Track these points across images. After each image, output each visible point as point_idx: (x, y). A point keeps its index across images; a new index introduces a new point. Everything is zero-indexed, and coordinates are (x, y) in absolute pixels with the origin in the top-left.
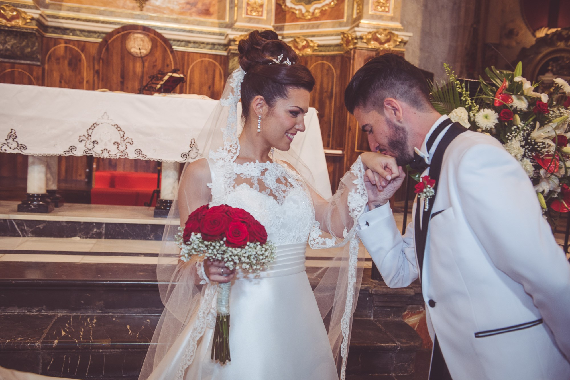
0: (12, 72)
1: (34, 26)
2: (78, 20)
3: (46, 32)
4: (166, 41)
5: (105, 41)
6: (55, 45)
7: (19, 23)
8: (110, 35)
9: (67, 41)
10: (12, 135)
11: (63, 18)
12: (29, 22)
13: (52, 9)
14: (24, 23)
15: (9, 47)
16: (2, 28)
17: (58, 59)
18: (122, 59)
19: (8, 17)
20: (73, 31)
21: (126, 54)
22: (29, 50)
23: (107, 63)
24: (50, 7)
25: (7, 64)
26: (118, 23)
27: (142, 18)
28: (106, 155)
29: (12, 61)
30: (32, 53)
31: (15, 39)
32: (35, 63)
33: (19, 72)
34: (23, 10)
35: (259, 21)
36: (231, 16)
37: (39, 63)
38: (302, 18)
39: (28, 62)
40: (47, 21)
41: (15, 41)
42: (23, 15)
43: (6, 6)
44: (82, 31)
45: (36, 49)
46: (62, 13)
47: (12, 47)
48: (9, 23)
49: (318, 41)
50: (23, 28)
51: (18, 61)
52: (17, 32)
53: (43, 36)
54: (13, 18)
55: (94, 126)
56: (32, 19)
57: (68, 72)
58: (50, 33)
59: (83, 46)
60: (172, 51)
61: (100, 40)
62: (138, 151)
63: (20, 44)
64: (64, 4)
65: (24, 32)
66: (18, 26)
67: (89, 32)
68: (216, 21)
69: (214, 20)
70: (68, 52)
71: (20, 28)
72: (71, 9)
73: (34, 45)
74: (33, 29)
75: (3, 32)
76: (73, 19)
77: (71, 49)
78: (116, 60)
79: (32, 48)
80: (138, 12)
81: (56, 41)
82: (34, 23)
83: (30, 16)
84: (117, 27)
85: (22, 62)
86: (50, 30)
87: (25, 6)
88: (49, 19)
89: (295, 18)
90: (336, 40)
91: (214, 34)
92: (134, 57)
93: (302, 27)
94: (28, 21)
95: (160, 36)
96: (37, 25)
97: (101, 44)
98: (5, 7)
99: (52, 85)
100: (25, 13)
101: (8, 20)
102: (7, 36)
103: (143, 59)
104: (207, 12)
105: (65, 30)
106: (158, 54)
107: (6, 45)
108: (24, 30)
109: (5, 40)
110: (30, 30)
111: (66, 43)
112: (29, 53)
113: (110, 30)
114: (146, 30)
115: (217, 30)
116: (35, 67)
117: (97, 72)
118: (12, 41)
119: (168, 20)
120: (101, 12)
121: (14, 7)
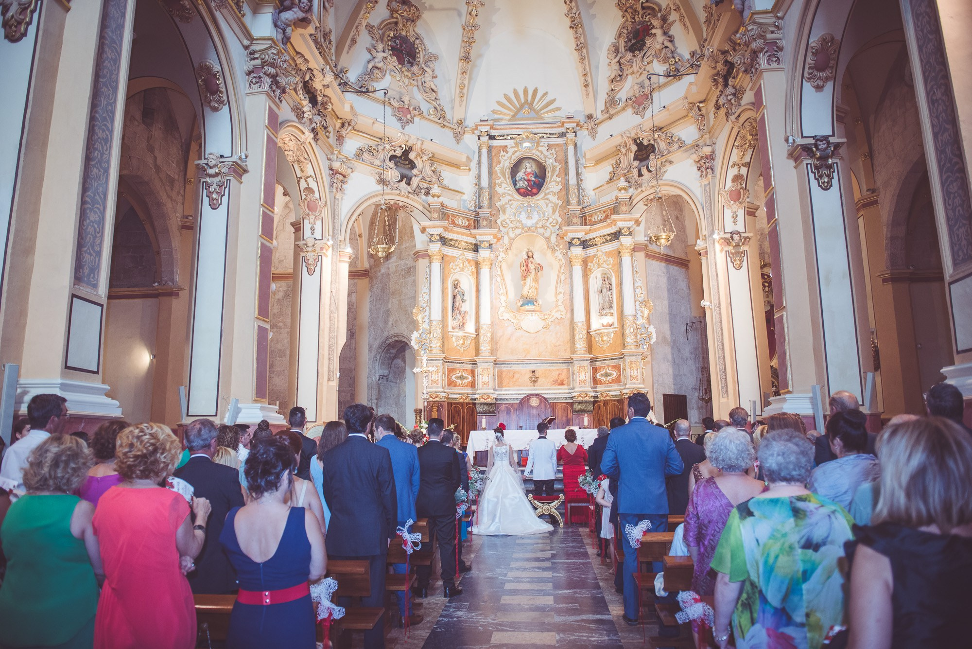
1: (494, 400)
2: (508, 394)
3: (497, 401)
4: (546, 399)
5: (521, 402)
6: (501, 406)
7: (489, 400)
8: (522, 399)
9: (506, 404)
11: (504, 395)
13: (499, 391)
14: (491, 400)
15: (484, 410)
18: (528, 409)
20: (507, 399)
21: (529, 407)
22: (492, 410)
23: (522, 411)
26: (525, 394)
27: (535, 390)
33: (488, 419)
34: (490, 395)
35: (585, 387)
36: (573, 384)
37: (495, 415)
38: (605, 383)
39: (491, 414)
41: (487, 407)
42: (490, 397)
44: (510, 399)
45: (494, 409)
46: (503, 393)
49: (611, 393)
51: (487, 415)
52: (488, 404)
53: (496, 403)
54: (487, 399)
56: (493, 398)
57: (506, 417)
59: (512, 405)
60: (549, 403)
61: (518, 402)
63: (489, 408)
64: (504, 388)
67: (514, 399)
68: (567, 388)
69: (565, 387)
71: (489, 402)
72: (506, 390)
73: (494, 407)
77: (507, 407)
78: (525, 409)
80: (533, 388)
81: (501, 404)
84: (525, 396)
85: (489, 415)
86: (499, 401)
87: (490, 393)
88: (498, 397)
89: (601, 383)
90: (618, 393)
91: (566, 393)
92: (533, 408)
93: (605, 387)
95: (543, 397)
98: (483, 395)
102: (484, 405)
103: (536, 408)
104: (562, 384)
105: (504, 399)
106: (543, 405)
108: (491, 403)
110: (493, 402)
113: (522, 397)
114: (537, 395)
115: (567, 391)
117: (518, 416)
118: (485, 408)
119: (546, 390)
120: (518, 390)
121: (487, 394)
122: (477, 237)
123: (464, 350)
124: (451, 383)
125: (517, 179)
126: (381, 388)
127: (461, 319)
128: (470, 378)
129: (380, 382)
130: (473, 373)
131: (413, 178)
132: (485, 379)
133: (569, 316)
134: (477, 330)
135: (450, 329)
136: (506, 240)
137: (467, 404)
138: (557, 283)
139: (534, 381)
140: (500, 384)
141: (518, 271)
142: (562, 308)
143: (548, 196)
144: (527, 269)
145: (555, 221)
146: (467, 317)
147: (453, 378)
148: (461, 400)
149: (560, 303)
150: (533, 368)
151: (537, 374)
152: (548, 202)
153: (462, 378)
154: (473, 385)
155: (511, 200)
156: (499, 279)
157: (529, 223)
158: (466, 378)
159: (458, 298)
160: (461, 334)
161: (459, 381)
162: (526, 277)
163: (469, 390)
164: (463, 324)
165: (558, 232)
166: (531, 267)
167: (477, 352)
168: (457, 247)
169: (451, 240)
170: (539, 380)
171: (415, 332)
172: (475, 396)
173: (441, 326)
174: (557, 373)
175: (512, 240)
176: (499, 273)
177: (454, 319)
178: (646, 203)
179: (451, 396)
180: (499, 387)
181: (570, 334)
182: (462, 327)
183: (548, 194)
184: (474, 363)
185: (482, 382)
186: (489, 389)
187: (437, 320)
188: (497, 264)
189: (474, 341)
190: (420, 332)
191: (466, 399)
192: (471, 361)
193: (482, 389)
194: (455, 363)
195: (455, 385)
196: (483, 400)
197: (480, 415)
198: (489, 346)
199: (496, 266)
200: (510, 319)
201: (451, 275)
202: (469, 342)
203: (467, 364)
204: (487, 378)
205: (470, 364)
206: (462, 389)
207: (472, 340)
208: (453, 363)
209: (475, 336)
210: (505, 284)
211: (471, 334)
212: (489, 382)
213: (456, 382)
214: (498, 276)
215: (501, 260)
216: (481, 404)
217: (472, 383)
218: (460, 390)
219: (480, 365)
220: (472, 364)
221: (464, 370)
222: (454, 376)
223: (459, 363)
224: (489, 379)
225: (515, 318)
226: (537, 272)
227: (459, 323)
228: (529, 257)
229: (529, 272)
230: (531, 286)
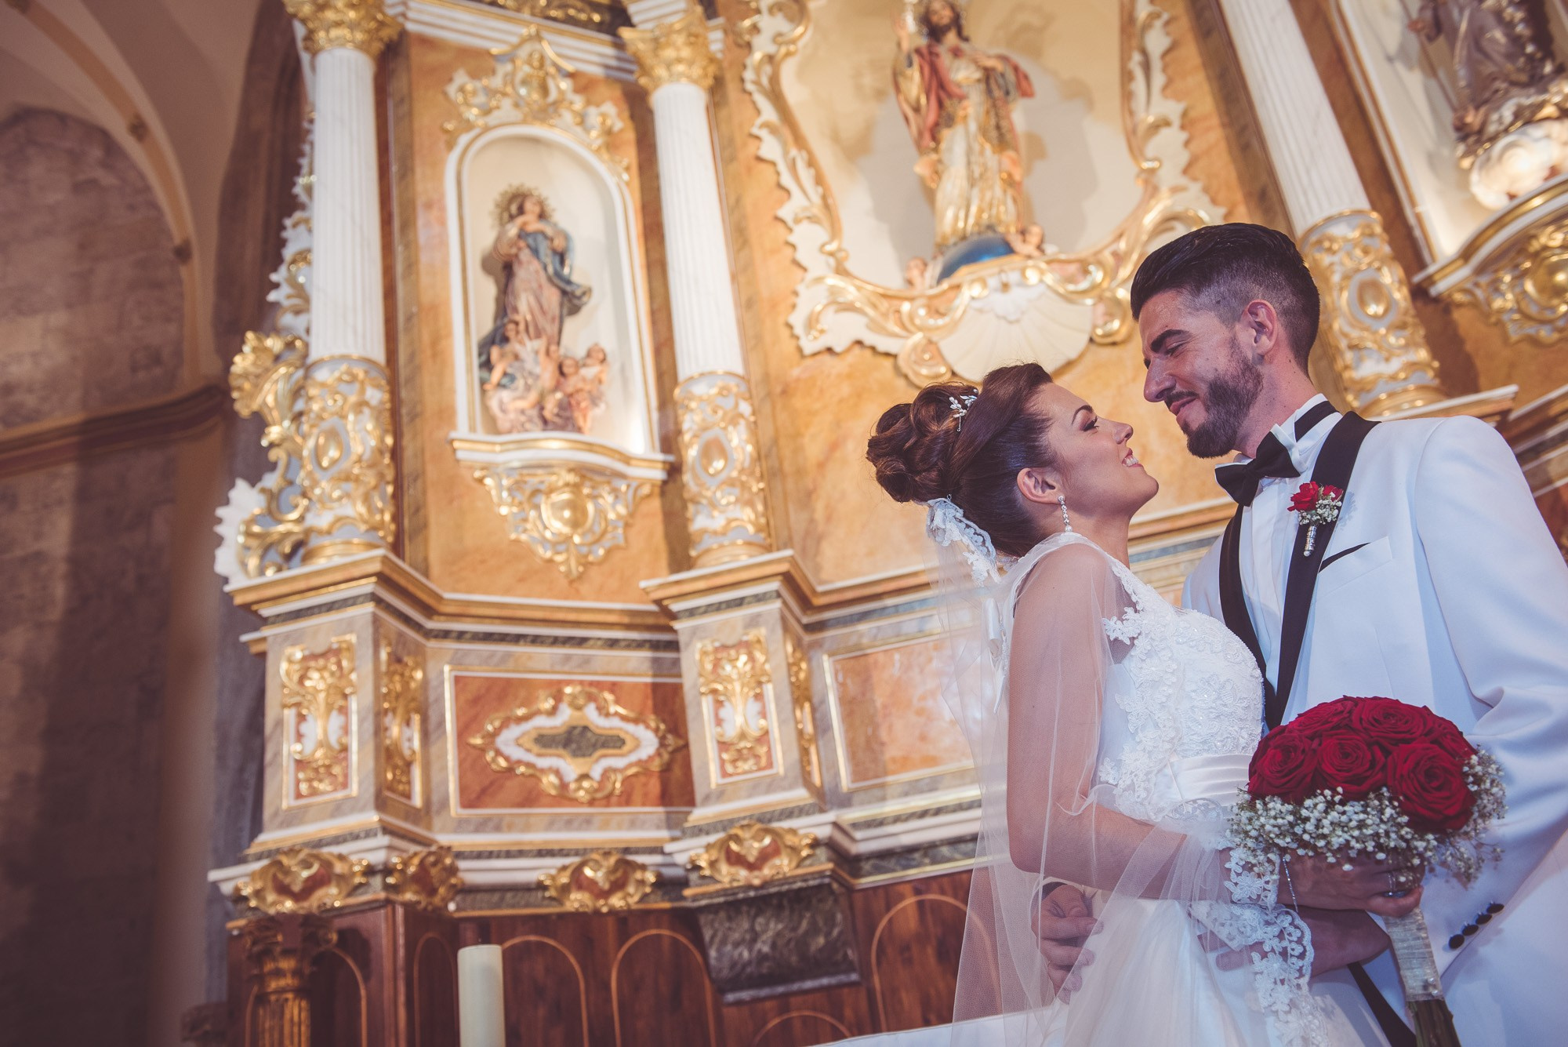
0: (786, 1025)
1: (823, 863)
2: (938, 812)
3: (857, 874)
6: (888, 909)
7: (784, 865)
9: (921, 886)
11: (897, 819)
12: (809, 856)
13: (862, 803)
14: (794, 864)
15: (766, 949)
16: (741, 896)
17: (905, 948)
19: (751, 859)
22: (821, 941)
24: (856, 799)
25: (768, 1004)
29: (780, 989)
30: (831, 947)
31: (779, 920)
32: (843, 978)
33: (804, 1019)
34: (786, 824)
37: (854, 977)
39: (825, 981)
40: (853, 840)
41: (780, 926)
42: (790, 840)
43: (742, 827)
45: (840, 933)
46: (892, 807)
47: (774, 946)
48: (756, 873)
50: (794, 879)
51: (796, 986)
52: (779, 894)
53: (850, 890)
54: (765, 856)
56: (815, 844)
58: (870, 874)
63: (794, 929)
64: (890, 779)
65: (800, 889)
66: (780, 876)
70: (929, 918)
71: (786, 880)
73: (830, 921)
74: (821, 874)
75: (745, 908)
76: (923, 814)
77: (937, 906)
79: (828, 934)
81: (889, 894)
82: (822, 853)
83: (806, 836)
85: (809, 984)
86: (867, 866)
87: (789, 813)
88: (858, 835)
94: (804, 853)
96: (830, 860)
98: (740, 832)
100: (793, 831)
101: (751, 867)
102: (756, 915)
105: (906, 855)
107: (758, 946)
108: (799, 885)
109: (752, 929)
110: (814, 879)
111: (917, 892)
112: (821, 950)
116: (846, 991)
118: (771, 928)
121: (764, 820)
123: (586, 563)
124: (490, 783)
127: (554, 383)
128: (645, 742)
130: (662, 703)
132: (740, 716)
134: (669, 441)
135: (463, 428)
137: (625, 920)
138: (1127, 77)
140: (866, 753)
144: (939, 87)
146: (607, 382)
147: (508, 744)
148: (577, 901)
149: (1169, 175)
153: (576, 741)
154: (671, 785)
156: (770, 148)
158: (613, 742)
159: (529, 272)
160: (550, 451)
161: (563, 769)
162: (935, 132)
163: (641, 824)
164: (569, 404)
166: (962, 74)
167: (680, 562)
171: (241, 490)
172: (684, 854)
173: (379, 398)
176: (769, 113)
179: (473, 873)
180: (859, 770)
184: (671, 637)
185: (723, 745)
186: (772, 785)
187: (345, 358)
188: (749, 75)
189: (656, 504)
190: (271, 481)
191: (618, 885)
192: (634, 621)
193: (721, 795)
194: (517, 639)
195: (531, 797)
196: (729, 876)
197: (745, 995)
198: (750, 503)
199: (749, 87)
200: (870, 339)
201: (464, 139)
202: (614, 509)
203: (613, 644)
204: (754, 707)
205: (639, 645)
206: (587, 822)
207: (639, 501)
208: (503, 638)
209: (659, 475)
210: (811, 163)
211: (627, 459)
212: (764, 737)
213: (535, 773)
214: (764, 133)
215: (771, 49)
216: (735, 905)
217: (666, 769)
218: (569, 823)
219: (694, 632)
220: (655, 646)
221: (592, 692)
222: (513, 732)
223: (556, 641)
224: (763, 714)
225: (907, 326)
226: (998, 93)
227: (533, 396)
228: (935, 32)
229: (950, 95)
230: (977, 171)
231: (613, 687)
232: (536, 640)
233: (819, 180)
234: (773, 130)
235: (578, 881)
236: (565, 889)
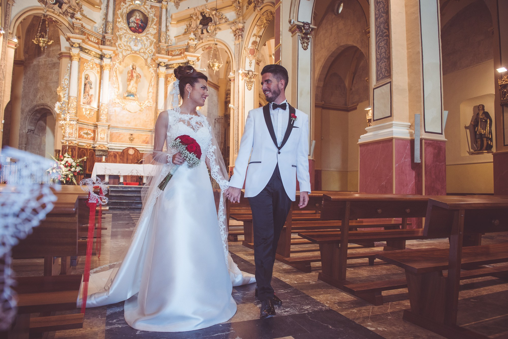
0: (101, 160)
2: (116, 146)
4: (138, 150)
5: (123, 151)
7: (104, 148)
8: (124, 150)
9: (114, 152)
10: (119, 172)
11: (113, 146)
13: (110, 144)
17: (111, 156)
18: (127, 155)
19: (102, 147)
20: (114, 149)
21: (128, 154)
23: (123, 156)
26: (126, 147)
28: (135, 175)
29: (101, 157)
30: (106, 155)
31: (102, 152)
44: (117, 149)
52: (103, 150)
55: (132, 170)
57: (113, 159)
59: (117, 153)
60: (139, 153)
61: (122, 151)
62: (140, 174)
67: (119, 149)
68: (150, 145)
72: (114, 144)
73: (106, 153)
74: (107, 150)
77: (114, 154)
78: (125, 155)
80: (131, 144)
81: (111, 152)
84: (126, 148)
86: (110, 149)
87: (105, 144)
88: (109, 147)
91: (150, 148)
92: (130, 155)
94: (106, 148)
95: (136, 149)
97: (122, 152)
98: (101, 145)
99: (109, 162)
100: (106, 146)
103: (132, 155)
104: (147, 143)
105: (113, 149)
106: (136, 154)
107: (100, 153)
108: (105, 150)
113: (124, 148)
114: (133, 148)
116: (106, 158)
117: (121, 159)
119: (138, 145)
120: (122, 144)
121: (103, 145)
122: (103, 50)
123: (90, 118)
124: (80, 136)
125: (130, 21)
126: (29, 138)
127: (89, 99)
128: (92, 135)
129: (28, 133)
130: (94, 132)
131: (64, 4)
132: (102, 136)
133: (154, 105)
134: (98, 107)
135: (82, 103)
136: (121, 56)
137: (90, 149)
138: (149, 86)
139: (132, 140)
140: (111, 140)
141: (126, 76)
142: (151, 101)
143: (148, 35)
144: (132, 76)
145: (151, 51)
146: (93, 98)
147: (82, 133)
148: (86, 147)
149: (150, 98)
150: (131, 132)
151: (134, 136)
152: (147, 38)
153: (87, 134)
154: (94, 139)
155: (125, 33)
156: (114, 79)
157: (136, 48)
158: (90, 134)
159: (88, 86)
160: (88, 107)
161: (85, 136)
162: (130, 80)
163: (91, 142)
164: (90, 102)
165: (152, 57)
166: (135, 75)
167: (98, 120)
168: (90, 54)
169: (86, 49)
170: (135, 140)
171: (58, 103)
172: (95, 145)
173: (76, 101)
174: (146, 137)
175: (124, 57)
176: (115, 74)
177: (85, 98)
178: (204, 49)
179: (80, 144)
180: (110, 141)
181: (155, 116)
182: (89, 103)
183: (148, 34)
184: (96, 126)
185: (100, 138)
186: (104, 142)
187: (74, 97)
188: (114, 69)
189: (96, 113)
190: (62, 103)
191: (89, 147)
192: (93, 124)
193: (100, 142)
194: (83, 124)
195: (83, 138)
196: (100, 148)
197: (98, 157)
198: (106, 117)
199: (113, 70)
200: (120, 103)
201: (85, 71)
202: (93, 113)
203: (91, 126)
204: (103, 135)
205: (93, 126)
206: (87, 141)
207: (95, 112)
208: (82, 124)
209: (97, 110)
210: (118, 82)
211: (95, 108)
212: (104, 138)
213: (84, 136)
214: (114, 77)
215: (117, 67)
216: (99, 150)
217: (93, 138)
218: (86, 141)
219: (100, 127)
220: (94, 126)
221: (89, 130)
222: (82, 132)
223: (86, 125)
224: (104, 136)
225: (123, 103)
226: (137, 78)
227: (87, 100)
228: (133, 69)
229: (133, 77)
230: (133, 86)
231: (90, 129)
232: (85, 124)
233: (118, 84)
234: (115, 76)
235: (87, 146)
236: (85, 146)
